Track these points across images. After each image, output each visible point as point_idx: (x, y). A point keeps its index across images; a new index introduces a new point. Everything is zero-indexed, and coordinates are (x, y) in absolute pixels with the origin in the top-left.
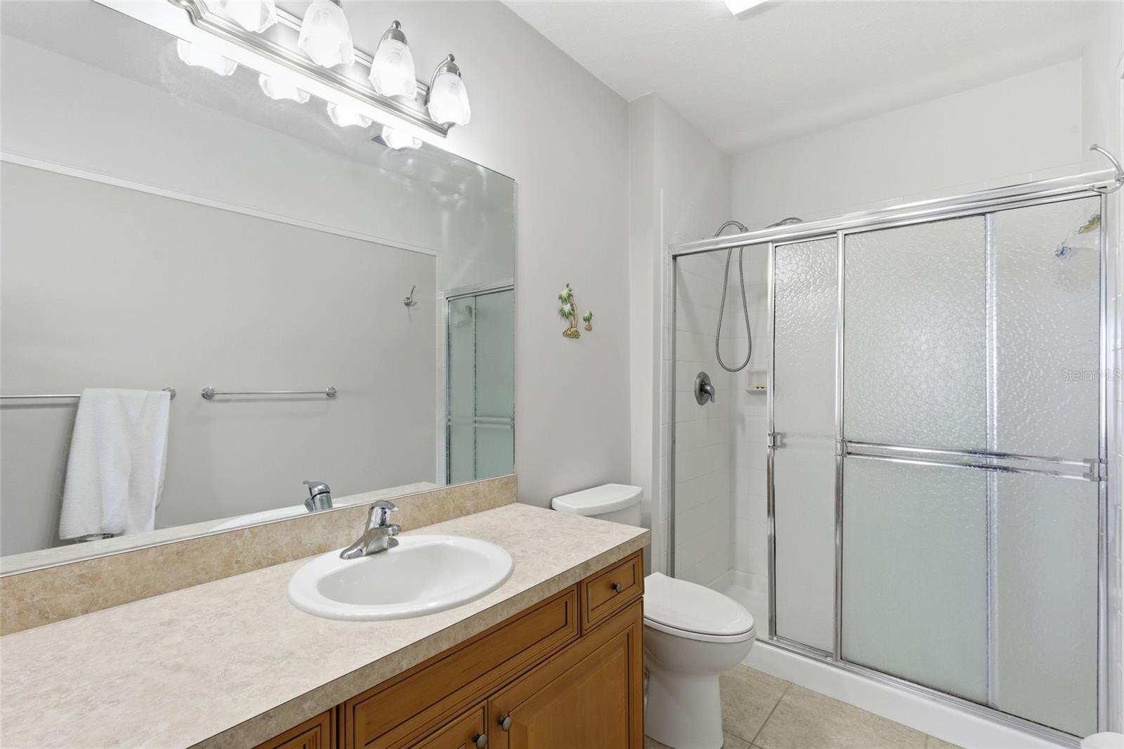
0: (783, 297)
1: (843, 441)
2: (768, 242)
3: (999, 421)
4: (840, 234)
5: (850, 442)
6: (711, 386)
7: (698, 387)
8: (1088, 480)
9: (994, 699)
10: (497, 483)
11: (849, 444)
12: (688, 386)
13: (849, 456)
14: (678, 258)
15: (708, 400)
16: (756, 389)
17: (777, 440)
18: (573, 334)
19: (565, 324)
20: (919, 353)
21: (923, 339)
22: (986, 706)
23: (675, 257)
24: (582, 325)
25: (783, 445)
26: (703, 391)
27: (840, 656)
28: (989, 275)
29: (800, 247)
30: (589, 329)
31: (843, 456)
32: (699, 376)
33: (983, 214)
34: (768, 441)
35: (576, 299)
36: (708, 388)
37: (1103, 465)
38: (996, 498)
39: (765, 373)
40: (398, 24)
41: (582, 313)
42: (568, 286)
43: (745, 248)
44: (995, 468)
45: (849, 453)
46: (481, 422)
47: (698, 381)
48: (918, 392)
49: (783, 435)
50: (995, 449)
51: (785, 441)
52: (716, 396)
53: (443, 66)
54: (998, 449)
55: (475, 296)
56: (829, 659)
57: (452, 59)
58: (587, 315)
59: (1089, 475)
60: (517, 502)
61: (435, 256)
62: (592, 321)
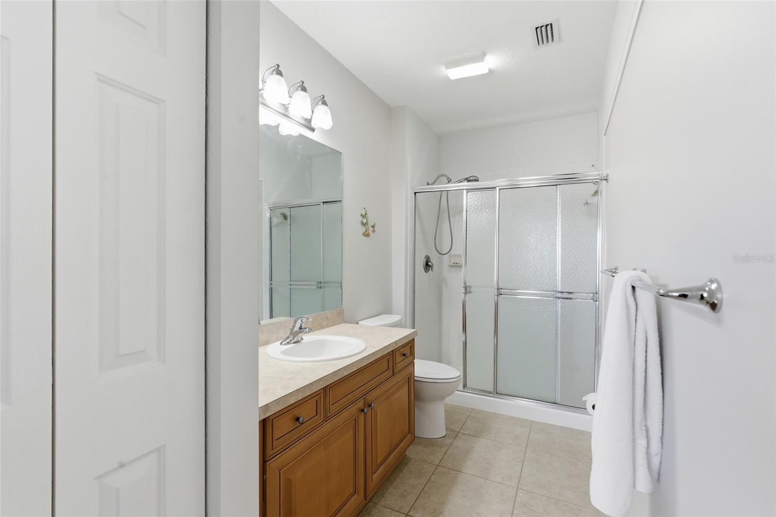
0: (470, 218)
1: (498, 289)
2: (463, 189)
3: (561, 278)
4: (498, 188)
5: (501, 289)
6: (432, 263)
7: (425, 263)
8: (592, 301)
9: (558, 400)
10: (335, 312)
11: (501, 290)
12: (420, 262)
13: (500, 296)
14: (417, 194)
15: (429, 270)
16: (453, 264)
17: (467, 290)
18: (366, 235)
19: (363, 230)
20: (530, 247)
21: (532, 240)
22: (555, 403)
23: (415, 193)
24: (371, 229)
25: (470, 292)
26: (428, 266)
27: (496, 393)
28: (558, 213)
29: (478, 193)
30: (374, 231)
31: (498, 296)
32: (425, 257)
33: (556, 185)
34: (463, 290)
35: (368, 216)
36: (430, 264)
37: (597, 295)
38: (560, 312)
39: (459, 256)
40: (303, 82)
41: (371, 223)
42: (365, 209)
43: (449, 192)
44: (559, 298)
45: (501, 294)
46: (294, 285)
47: (425, 260)
48: (530, 265)
49: (470, 287)
50: (560, 290)
51: (471, 290)
52: (434, 268)
53: (319, 101)
54: (561, 289)
55: (290, 208)
56: (491, 395)
57: (323, 97)
58: (373, 224)
59: (593, 299)
60: (344, 323)
61: (262, 181)
62: (375, 227)
